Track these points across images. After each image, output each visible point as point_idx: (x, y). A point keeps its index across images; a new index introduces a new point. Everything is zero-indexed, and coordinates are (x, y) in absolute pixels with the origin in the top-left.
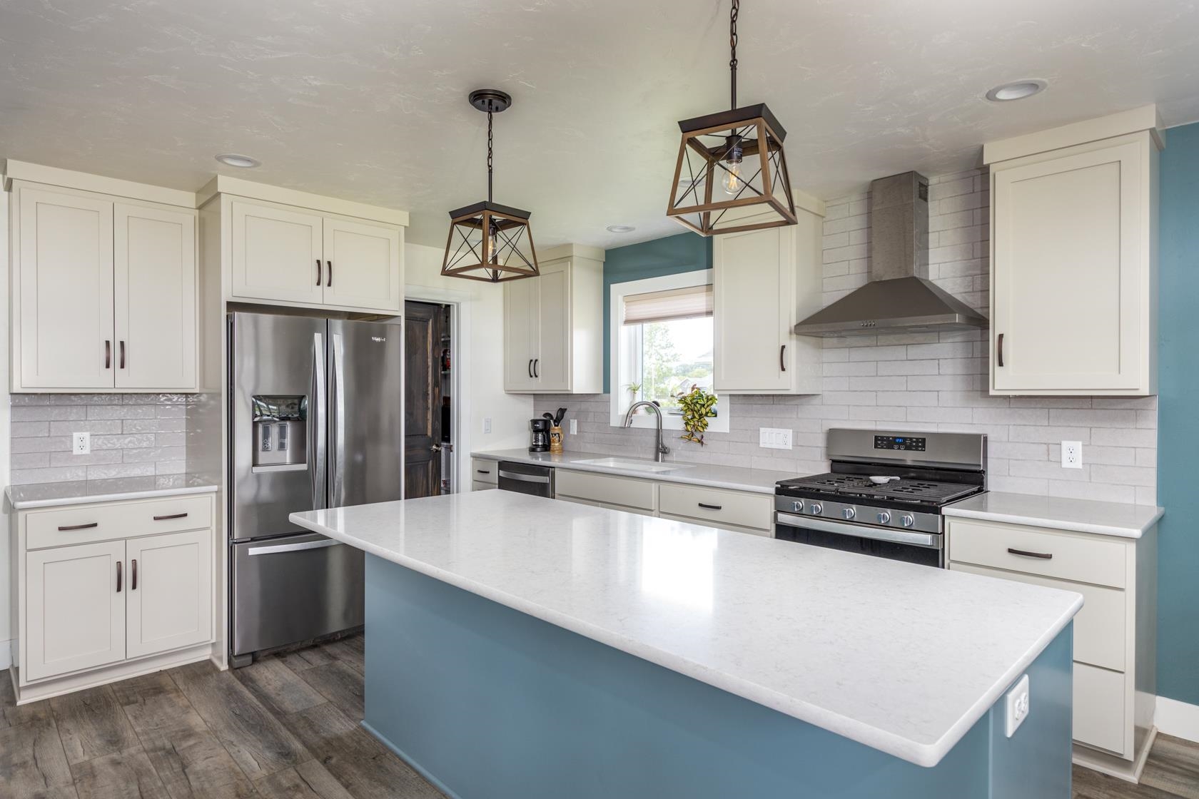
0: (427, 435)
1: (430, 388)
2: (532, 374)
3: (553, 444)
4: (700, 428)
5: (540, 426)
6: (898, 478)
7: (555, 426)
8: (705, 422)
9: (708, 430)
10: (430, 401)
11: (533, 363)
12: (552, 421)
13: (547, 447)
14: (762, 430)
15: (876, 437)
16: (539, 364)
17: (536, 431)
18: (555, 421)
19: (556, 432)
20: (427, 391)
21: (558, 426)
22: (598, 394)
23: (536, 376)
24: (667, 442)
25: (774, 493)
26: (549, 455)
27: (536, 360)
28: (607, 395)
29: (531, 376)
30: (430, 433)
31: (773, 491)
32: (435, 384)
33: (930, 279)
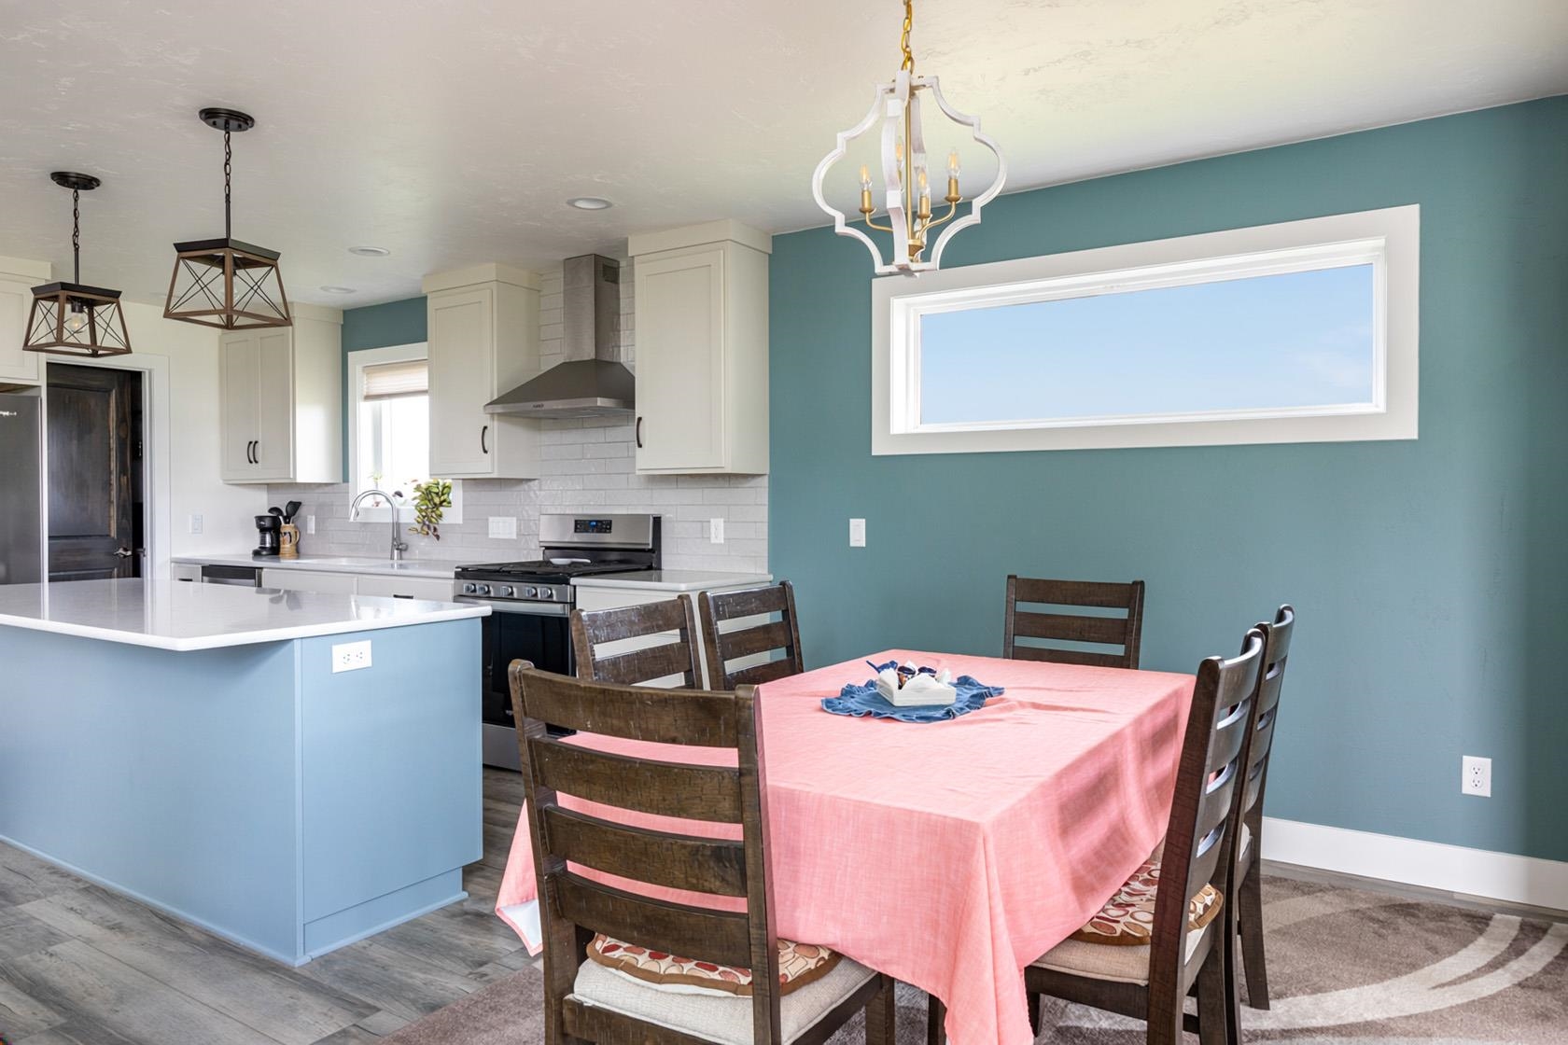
0: (109, 535)
1: (114, 477)
2: (252, 459)
3: (282, 546)
4: (433, 520)
5: (267, 523)
6: (589, 561)
7: (286, 523)
8: (438, 512)
9: (444, 521)
10: (114, 493)
11: (252, 445)
12: (281, 517)
13: (275, 551)
14: (491, 519)
15: (576, 521)
16: (259, 448)
17: (263, 530)
18: (285, 518)
19: (287, 530)
20: (110, 480)
21: (289, 523)
22: (337, 484)
23: (256, 462)
24: (404, 538)
25: (453, 577)
26: (279, 558)
27: (256, 442)
28: (345, 484)
29: (251, 462)
30: (113, 533)
31: (453, 575)
32: (120, 472)
33: (622, 361)
